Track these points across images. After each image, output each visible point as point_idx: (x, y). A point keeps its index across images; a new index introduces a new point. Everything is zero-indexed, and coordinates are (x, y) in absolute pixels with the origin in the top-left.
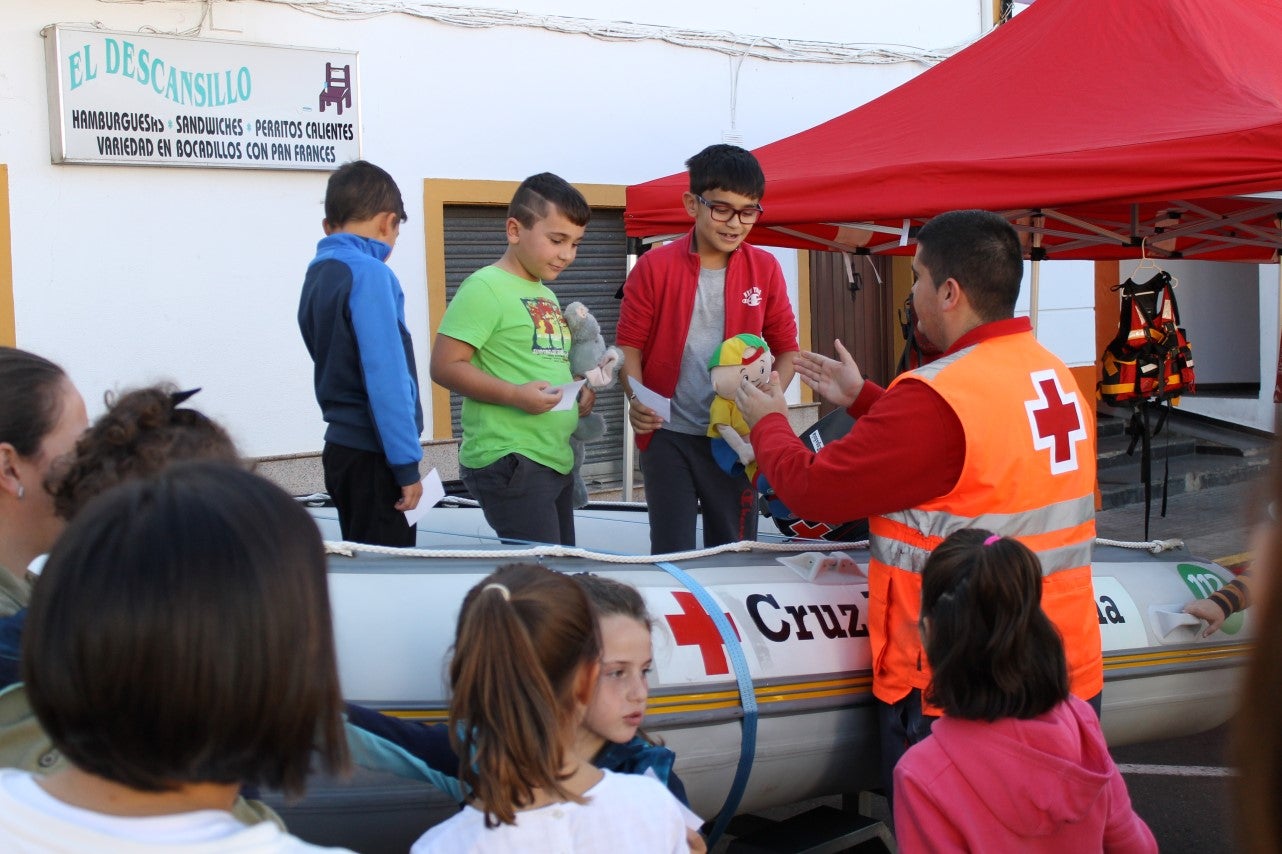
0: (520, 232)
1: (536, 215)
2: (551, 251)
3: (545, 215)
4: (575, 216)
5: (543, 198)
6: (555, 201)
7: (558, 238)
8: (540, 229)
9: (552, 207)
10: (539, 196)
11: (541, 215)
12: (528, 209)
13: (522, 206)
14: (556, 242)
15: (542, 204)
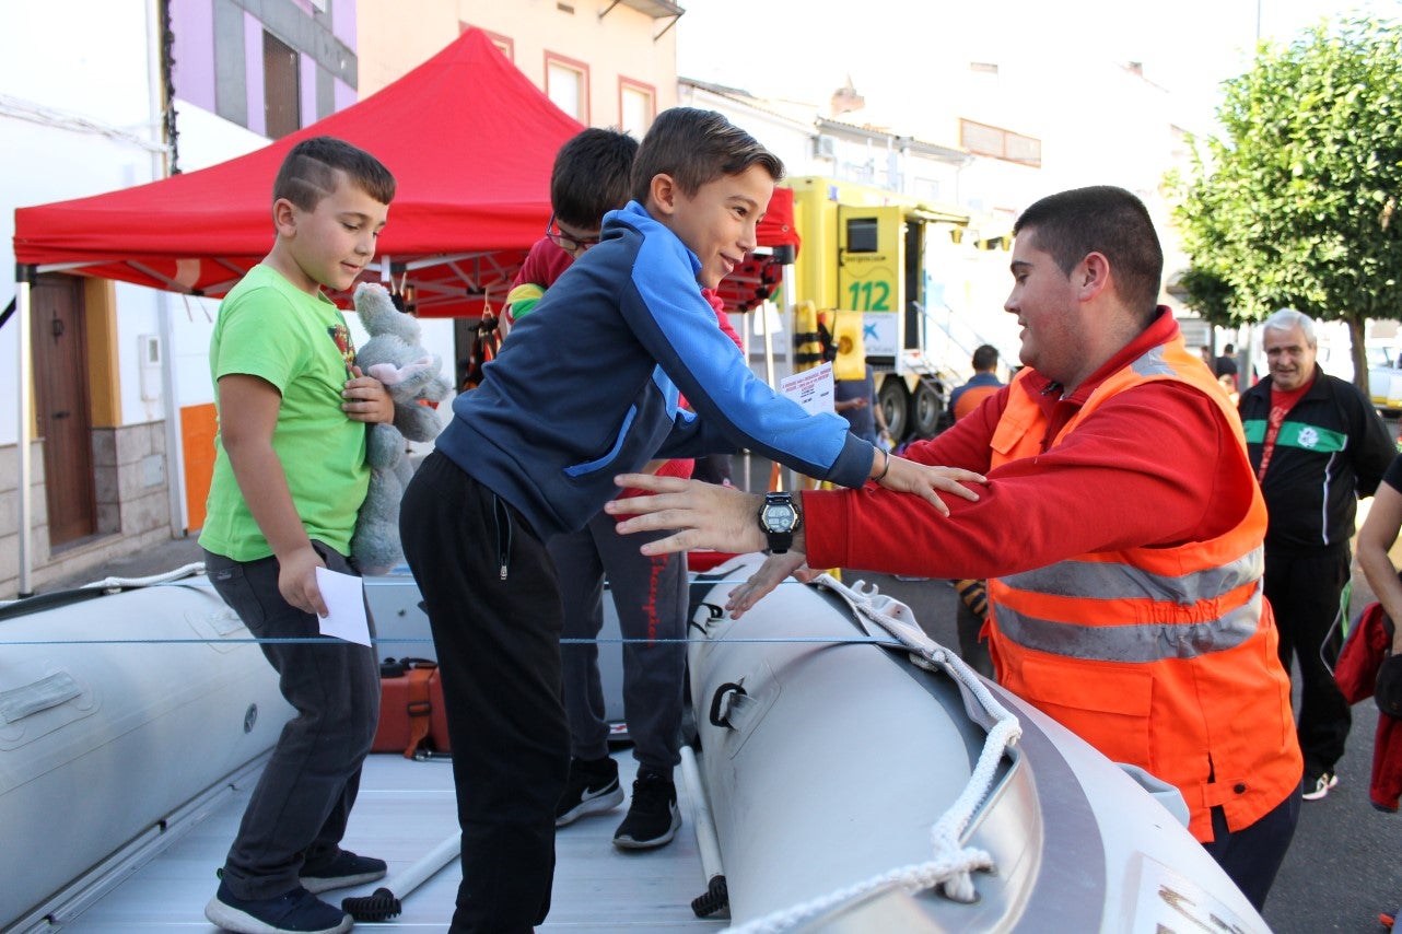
0: (295, 219)
1: (319, 189)
2: (347, 241)
3: (332, 188)
4: (379, 190)
5: (328, 167)
6: (345, 167)
7: (355, 222)
8: (325, 207)
9: (341, 176)
10: (320, 163)
11: (326, 189)
12: (305, 183)
13: (294, 179)
14: (351, 228)
15: (327, 175)
